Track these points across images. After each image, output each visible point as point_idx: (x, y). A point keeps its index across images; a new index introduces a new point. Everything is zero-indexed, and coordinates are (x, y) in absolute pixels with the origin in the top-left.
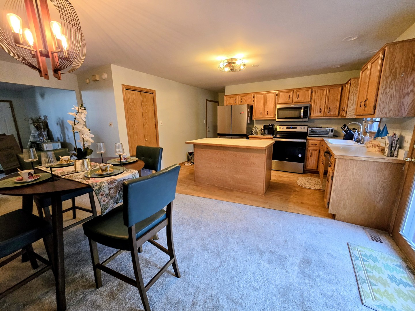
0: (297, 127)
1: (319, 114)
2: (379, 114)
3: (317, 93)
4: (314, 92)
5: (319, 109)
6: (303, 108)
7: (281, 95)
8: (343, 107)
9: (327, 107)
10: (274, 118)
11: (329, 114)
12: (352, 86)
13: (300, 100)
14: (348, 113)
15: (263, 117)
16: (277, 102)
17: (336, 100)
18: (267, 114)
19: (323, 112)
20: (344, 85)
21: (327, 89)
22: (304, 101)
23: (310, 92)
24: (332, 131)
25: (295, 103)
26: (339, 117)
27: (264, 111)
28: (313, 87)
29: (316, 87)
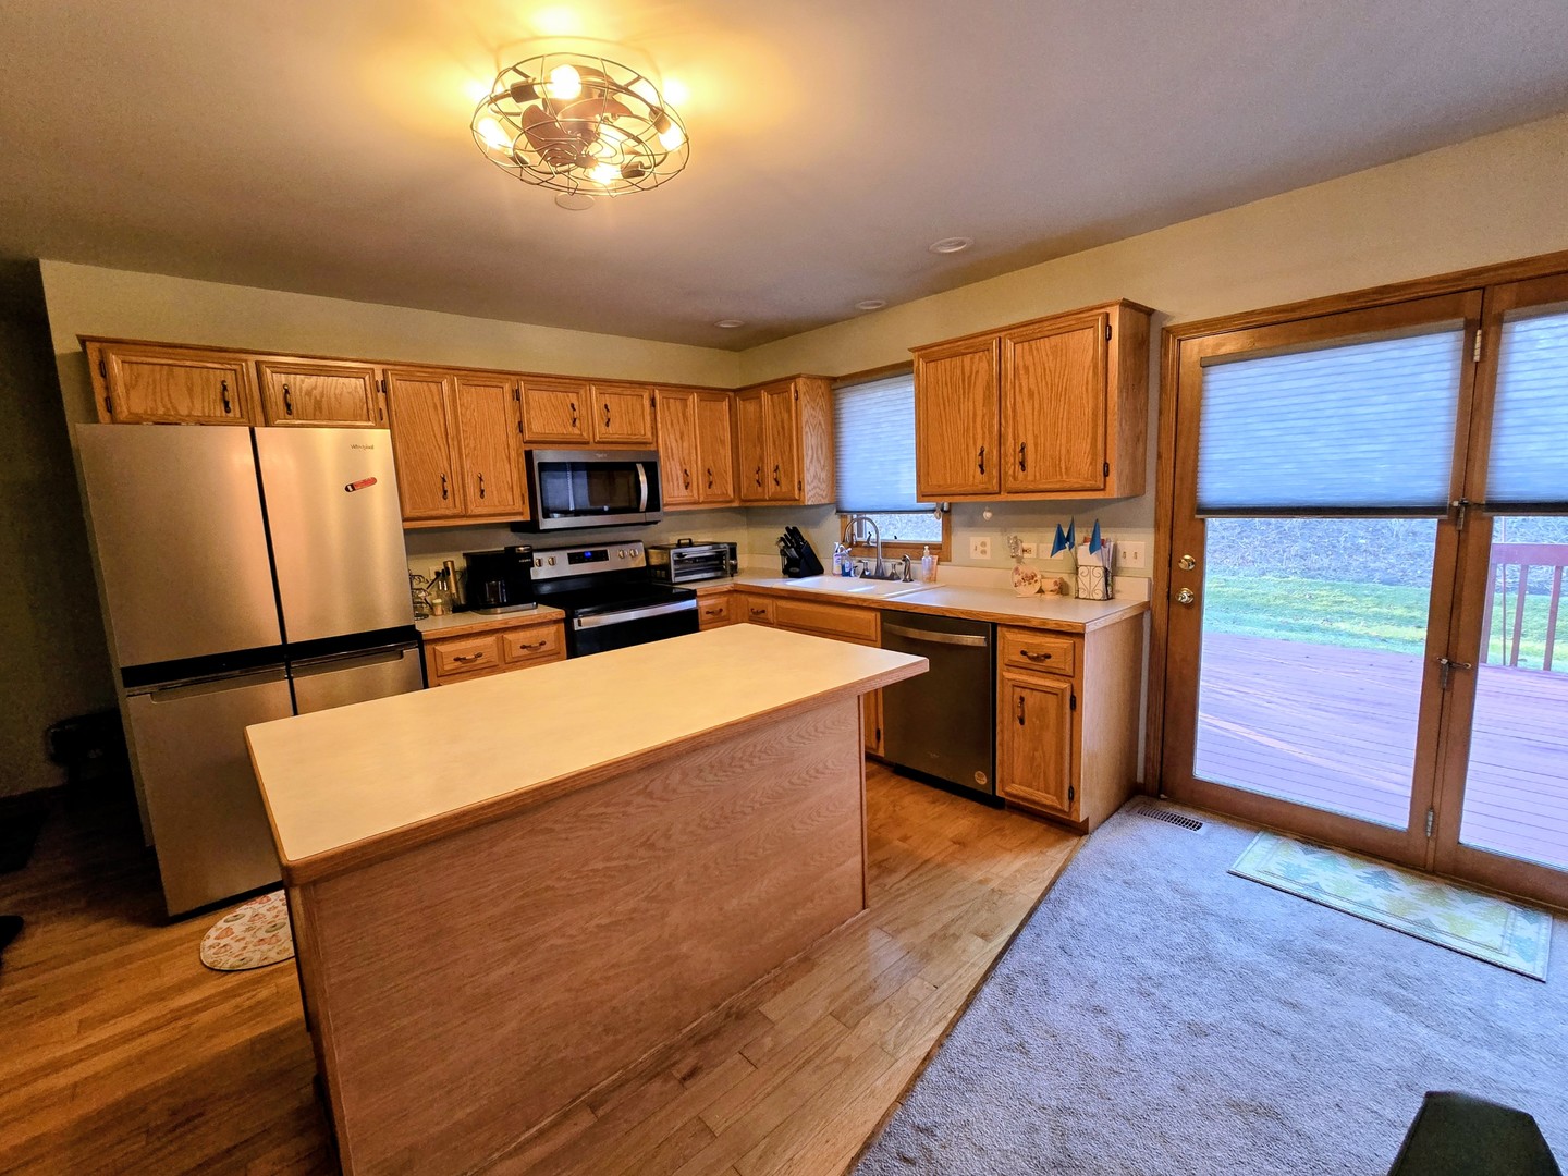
0: (610, 551)
1: (683, 492)
2: (1115, 488)
3: (669, 409)
4: (658, 406)
5: (680, 474)
6: (641, 469)
7: (535, 398)
8: (769, 469)
9: (703, 466)
10: (521, 514)
11: (709, 491)
12: (803, 400)
13: (618, 430)
14: (807, 488)
15: (459, 510)
16: (521, 431)
17: (723, 442)
18: (482, 492)
19: (695, 484)
20: (731, 394)
21: (694, 399)
22: (634, 438)
23: (647, 403)
24: (733, 555)
25: (599, 443)
26: (736, 504)
27: (462, 474)
28: (655, 384)
29: (663, 386)
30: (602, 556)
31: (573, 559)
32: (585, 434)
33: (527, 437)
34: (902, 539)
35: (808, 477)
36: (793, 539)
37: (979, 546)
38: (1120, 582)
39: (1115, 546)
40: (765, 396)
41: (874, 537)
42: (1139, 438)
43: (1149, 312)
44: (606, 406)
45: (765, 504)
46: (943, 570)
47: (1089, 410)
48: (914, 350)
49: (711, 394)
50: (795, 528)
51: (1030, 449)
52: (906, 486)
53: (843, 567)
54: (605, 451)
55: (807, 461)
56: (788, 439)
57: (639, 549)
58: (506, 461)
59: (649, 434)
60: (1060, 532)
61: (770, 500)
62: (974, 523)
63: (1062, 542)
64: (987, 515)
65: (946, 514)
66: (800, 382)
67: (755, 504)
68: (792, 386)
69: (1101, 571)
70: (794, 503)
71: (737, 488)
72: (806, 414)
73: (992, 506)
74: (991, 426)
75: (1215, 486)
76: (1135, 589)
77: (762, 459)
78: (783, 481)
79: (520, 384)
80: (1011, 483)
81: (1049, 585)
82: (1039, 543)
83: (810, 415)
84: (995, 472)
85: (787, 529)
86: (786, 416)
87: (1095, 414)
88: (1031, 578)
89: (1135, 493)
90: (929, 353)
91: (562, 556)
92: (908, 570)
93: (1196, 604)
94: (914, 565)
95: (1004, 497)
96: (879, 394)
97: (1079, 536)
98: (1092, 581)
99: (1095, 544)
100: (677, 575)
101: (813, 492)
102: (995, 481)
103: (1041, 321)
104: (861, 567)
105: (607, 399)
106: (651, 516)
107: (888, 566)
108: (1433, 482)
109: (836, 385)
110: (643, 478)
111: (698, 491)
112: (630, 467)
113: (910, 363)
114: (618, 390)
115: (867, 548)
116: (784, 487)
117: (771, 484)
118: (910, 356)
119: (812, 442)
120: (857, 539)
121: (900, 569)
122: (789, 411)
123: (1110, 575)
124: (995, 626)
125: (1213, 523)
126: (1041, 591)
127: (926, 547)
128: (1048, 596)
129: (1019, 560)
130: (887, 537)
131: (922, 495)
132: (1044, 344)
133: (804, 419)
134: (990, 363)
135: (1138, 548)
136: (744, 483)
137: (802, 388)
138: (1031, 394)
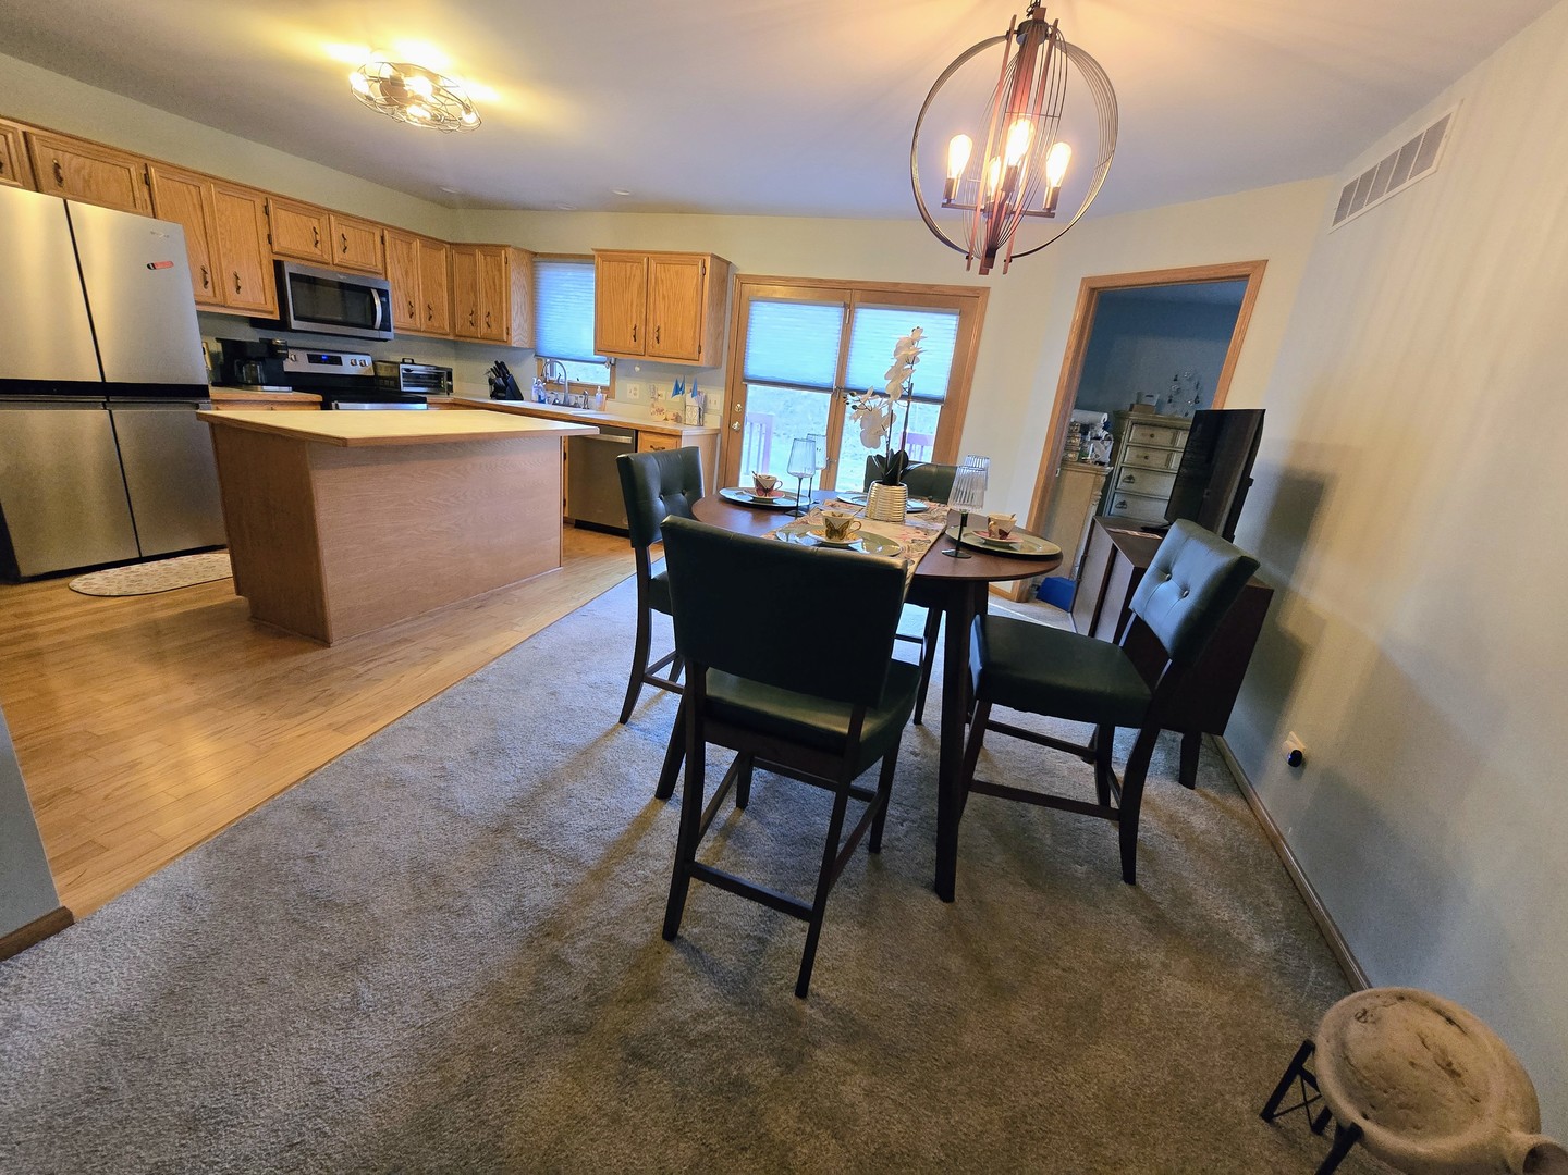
0: (344, 357)
1: (409, 319)
2: (704, 361)
3: (396, 250)
4: (387, 244)
5: (406, 304)
6: (375, 293)
7: (281, 217)
8: (482, 314)
9: (425, 301)
10: (272, 313)
11: (430, 323)
12: (512, 265)
13: (353, 257)
14: (513, 333)
15: (219, 299)
16: (270, 242)
17: (440, 285)
18: (239, 288)
19: (418, 316)
20: (448, 246)
21: (417, 244)
22: (367, 268)
23: (378, 240)
24: (450, 378)
25: (337, 265)
26: (451, 338)
27: (221, 271)
28: (385, 225)
29: (391, 228)
30: (338, 361)
31: (313, 359)
32: (325, 256)
33: (276, 249)
34: (582, 381)
35: (514, 325)
36: (501, 369)
37: (631, 389)
38: (707, 417)
39: (706, 397)
40: (479, 255)
41: (562, 377)
42: (719, 335)
43: (729, 263)
44: (343, 235)
45: (477, 341)
46: (609, 403)
47: (693, 313)
48: (597, 250)
49: (432, 243)
50: (502, 363)
51: (662, 330)
52: (586, 341)
53: (540, 397)
54: (345, 274)
55: (513, 314)
56: (499, 293)
57: (368, 360)
58: (258, 266)
59: (380, 266)
60: (677, 385)
61: (482, 338)
62: (630, 375)
63: (678, 390)
64: (637, 369)
65: (613, 366)
66: (510, 250)
67: (469, 340)
68: (503, 252)
69: (697, 409)
70: (502, 344)
71: (453, 325)
72: (514, 276)
73: (641, 364)
74: (641, 312)
75: (754, 367)
76: (714, 421)
77: (475, 305)
78: (493, 324)
79: (268, 203)
80: (650, 350)
81: (670, 416)
82: (665, 390)
83: (516, 278)
84: (643, 341)
85: (496, 362)
86: (497, 273)
87: (696, 316)
88: (660, 411)
89: (716, 366)
90: (607, 256)
91: (303, 356)
92: (586, 401)
93: (740, 431)
94: (590, 399)
95: (647, 358)
96: (570, 274)
97: (687, 389)
98: (692, 415)
99: (694, 393)
100: (405, 386)
101: (518, 338)
102: (642, 347)
103: (671, 253)
104: (553, 397)
105: (344, 230)
106: (384, 334)
107: (573, 399)
108: (825, 373)
109: (536, 259)
110: (377, 302)
111: (420, 321)
112: (367, 291)
113: (592, 257)
114: (351, 224)
115: (556, 385)
116: (494, 330)
117: (484, 326)
118: (592, 253)
119: (517, 299)
120: (549, 378)
121: (581, 401)
122: (500, 270)
123: (702, 412)
124: (637, 431)
125: (751, 387)
126: (666, 419)
127: (599, 389)
128: (670, 422)
129: (656, 400)
130: (572, 378)
131: (597, 351)
132: (673, 268)
133: (512, 281)
134: (642, 271)
135: (717, 399)
136: (459, 322)
137: (511, 257)
138: (664, 298)
